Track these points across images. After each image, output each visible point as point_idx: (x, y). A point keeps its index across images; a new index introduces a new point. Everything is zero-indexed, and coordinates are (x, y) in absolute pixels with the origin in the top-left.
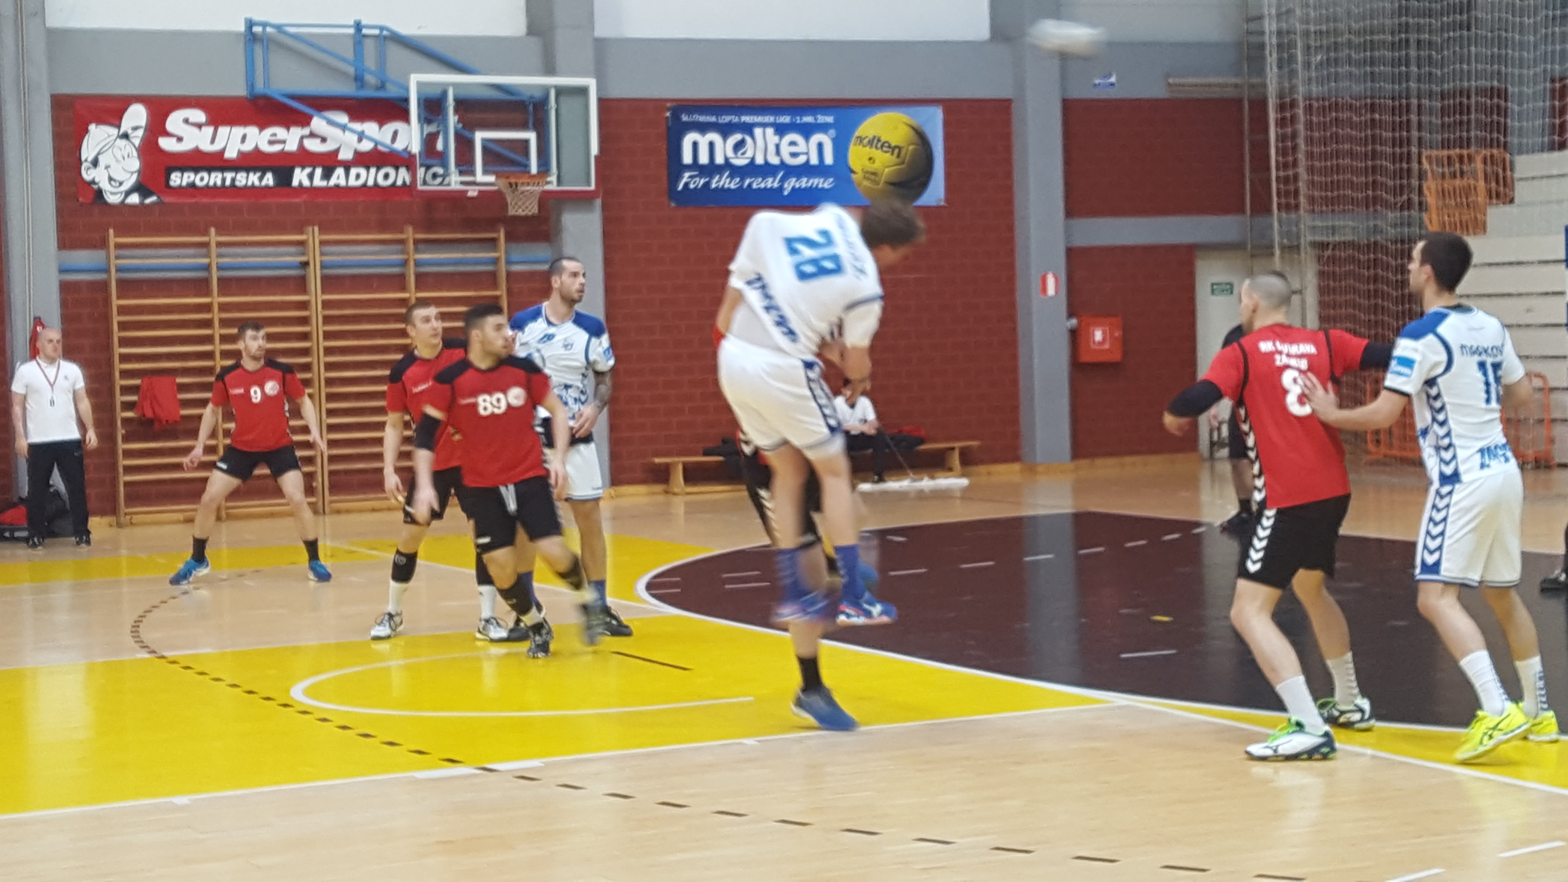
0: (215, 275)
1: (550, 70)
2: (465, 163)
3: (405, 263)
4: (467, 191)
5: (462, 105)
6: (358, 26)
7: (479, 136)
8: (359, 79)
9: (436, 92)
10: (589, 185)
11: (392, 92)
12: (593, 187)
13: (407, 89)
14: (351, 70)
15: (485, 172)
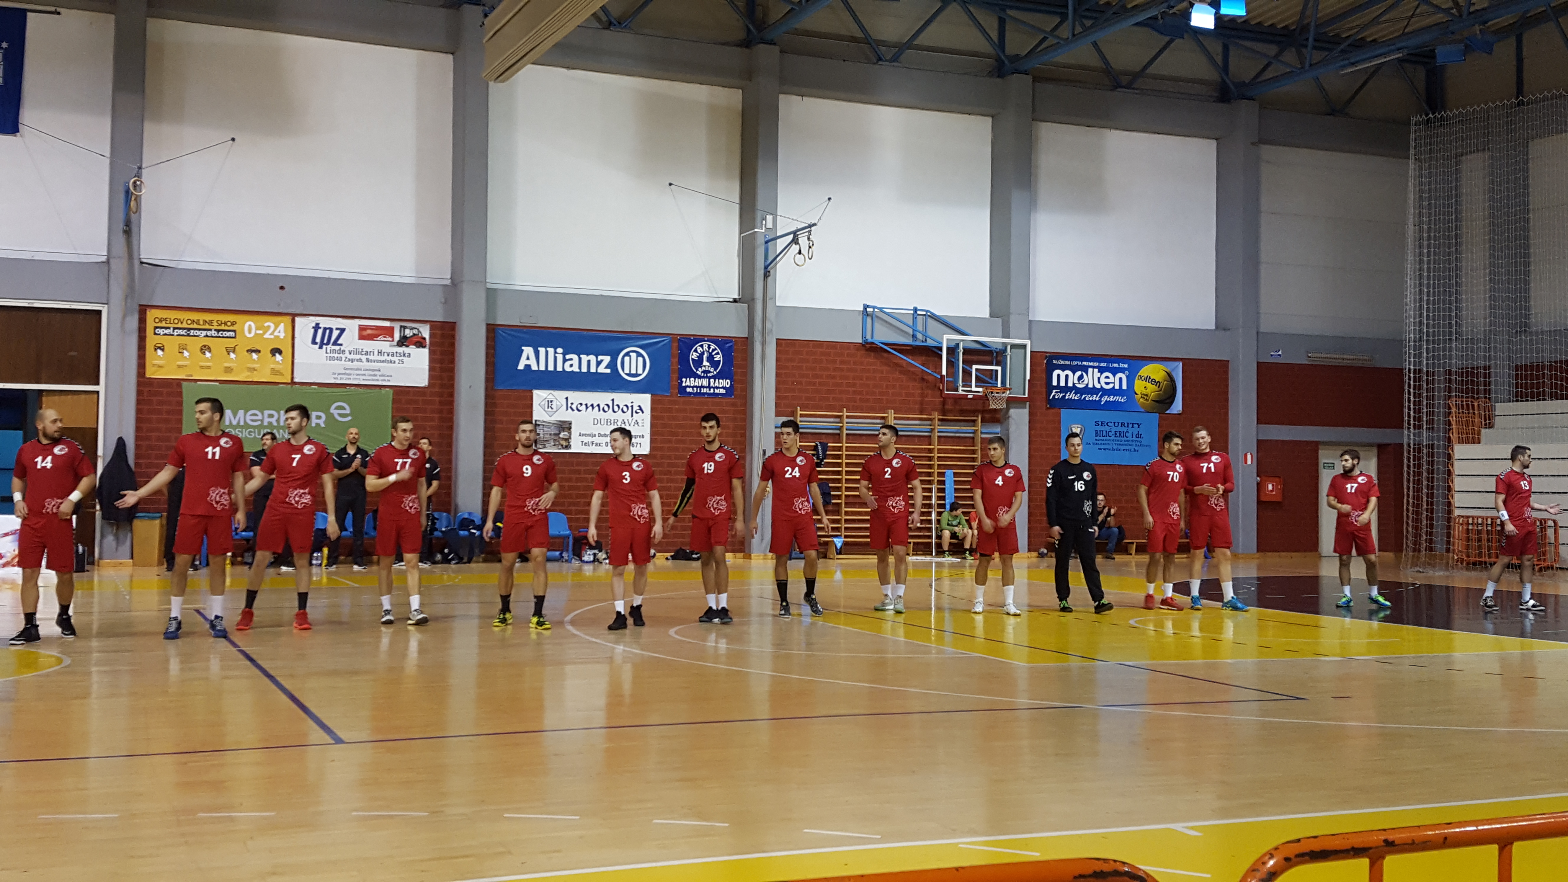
0: (845, 432)
1: (1006, 335)
2: (967, 381)
3: (932, 431)
4: (967, 395)
5: (966, 351)
6: (916, 310)
7: (975, 367)
8: (914, 336)
9: (953, 344)
10: (1024, 394)
11: (930, 343)
12: (1026, 396)
13: (942, 343)
14: (910, 331)
15: (976, 386)
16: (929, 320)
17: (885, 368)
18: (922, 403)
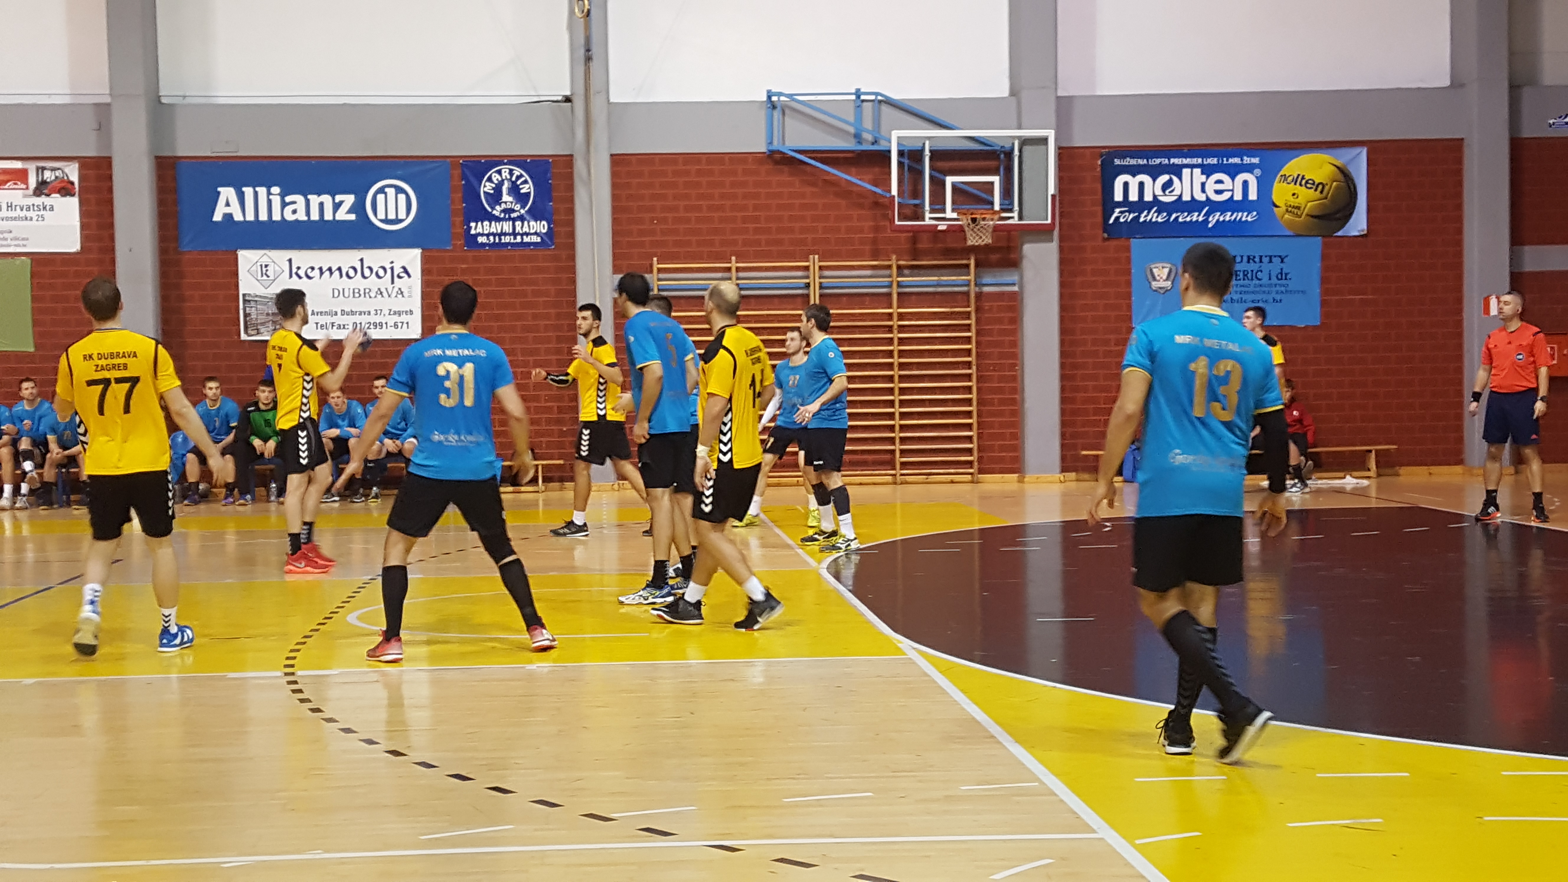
1: (1018, 124)
2: (937, 203)
3: (891, 285)
4: (936, 226)
5: (937, 156)
6: (858, 93)
7: (950, 180)
8: (858, 137)
12: (1050, 221)
13: (890, 143)
14: (852, 130)
15: (954, 210)
16: (885, 108)
17: (809, 190)
18: (874, 241)
